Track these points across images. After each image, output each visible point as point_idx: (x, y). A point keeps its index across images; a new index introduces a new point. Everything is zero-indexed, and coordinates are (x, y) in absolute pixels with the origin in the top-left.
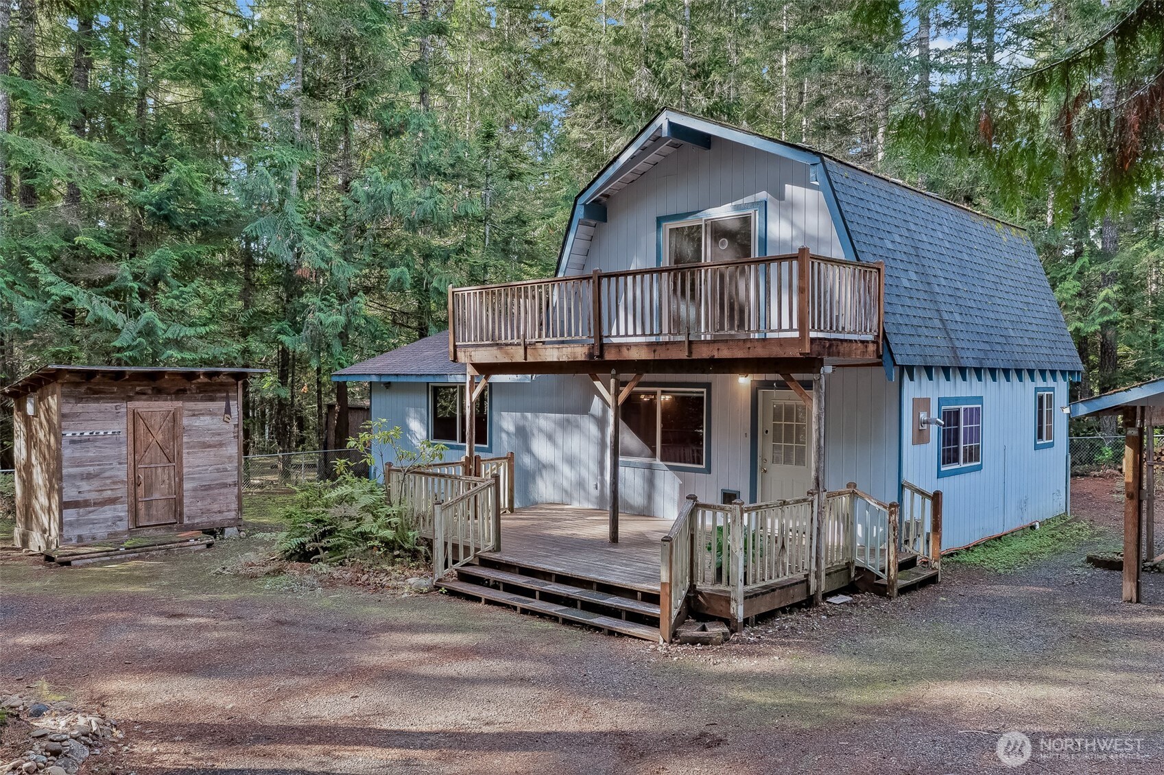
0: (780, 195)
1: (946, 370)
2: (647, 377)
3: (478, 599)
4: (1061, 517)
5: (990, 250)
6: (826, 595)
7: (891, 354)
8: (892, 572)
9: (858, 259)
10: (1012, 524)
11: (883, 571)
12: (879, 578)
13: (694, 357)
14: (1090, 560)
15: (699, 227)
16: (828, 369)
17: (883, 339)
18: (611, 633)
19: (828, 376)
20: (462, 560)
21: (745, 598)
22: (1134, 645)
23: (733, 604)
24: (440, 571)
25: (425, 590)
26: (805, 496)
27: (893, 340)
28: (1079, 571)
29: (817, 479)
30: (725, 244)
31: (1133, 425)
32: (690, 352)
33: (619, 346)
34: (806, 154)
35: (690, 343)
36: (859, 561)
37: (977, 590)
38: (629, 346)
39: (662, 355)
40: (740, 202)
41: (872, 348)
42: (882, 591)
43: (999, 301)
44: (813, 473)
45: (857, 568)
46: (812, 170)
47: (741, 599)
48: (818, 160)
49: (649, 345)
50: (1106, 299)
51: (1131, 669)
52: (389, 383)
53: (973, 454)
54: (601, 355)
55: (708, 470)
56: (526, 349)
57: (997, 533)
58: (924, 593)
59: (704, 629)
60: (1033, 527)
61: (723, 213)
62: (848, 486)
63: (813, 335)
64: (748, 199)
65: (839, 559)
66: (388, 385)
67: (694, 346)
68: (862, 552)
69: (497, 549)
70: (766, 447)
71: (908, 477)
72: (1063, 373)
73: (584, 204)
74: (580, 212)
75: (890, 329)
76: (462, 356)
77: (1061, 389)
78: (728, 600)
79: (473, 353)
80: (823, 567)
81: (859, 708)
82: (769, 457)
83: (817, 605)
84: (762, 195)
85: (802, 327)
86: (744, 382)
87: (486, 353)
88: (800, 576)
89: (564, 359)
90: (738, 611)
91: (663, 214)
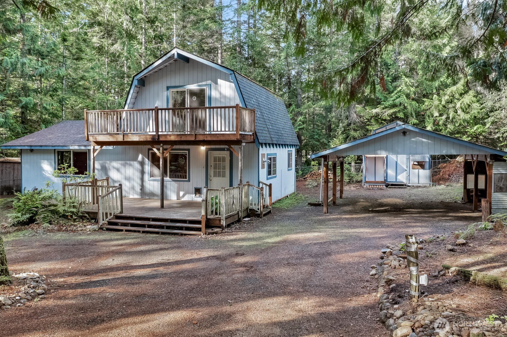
0: (216, 83)
1: (269, 144)
2: (175, 147)
3: (122, 230)
4: (294, 193)
5: (274, 104)
6: (244, 218)
7: (258, 139)
8: (262, 209)
9: (246, 107)
10: (283, 196)
11: (258, 209)
12: (257, 211)
13: (197, 139)
14: (309, 204)
15: (185, 91)
16: (244, 144)
17: (255, 134)
18: (182, 235)
19: (244, 146)
20: (109, 217)
21: (226, 219)
22: (331, 222)
23: (222, 221)
24: (101, 222)
25: (97, 229)
26: (238, 186)
27: (258, 134)
28: (307, 207)
29: (241, 180)
30: (195, 98)
31: (326, 161)
32: (196, 138)
33: (165, 136)
34: (228, 70)
35: (196, 135)
36: (251, 207)
37: (283, 214)
38: (170, 135)
39: (184, 139)
40: (201, 84)
41: (252, 137)
42: (259, 216)
43: (279, 122)
44: (239, 178)
45: (250, 209)
46: (230, 76)
47: (224, 219)
48: (232, 72)
49: (178, 135)
50: (300, 121)
51: (334, 228)
52: (32, 149)
53: (275, 173)
54: (158, 139)
55: (189, 181)
56: (124, 136)
57: (280, 198)
58: (269, 216)
59: (212, 230)
60: (287, 196)
61: (194, 87)
62: (247, 182)
63: (240, 133)
64: (204, 83)
65: (245, 207)
66: (32, 151)
67: (197, 136)
68: (251, 204)
69: (122, 212)
70: (211, 172)
71: (261, 180)
72: (295, 145)
73: (137, 79)
74: (136, 82)
75: (257, 131)
76: (91, 139)
77: (293, 150)
78: (220, 220)
79: (97, 137)
80: (243, 209)
81: (273, 243)
82: (212, 175)
83: (241, 221)
84: (209, 82)
85: (237, 130)
86: (203, 148)
87: (104, 137)
88: (236, 212)
89: (142, 140)
90: (223, 223)
91: (169, 85)
